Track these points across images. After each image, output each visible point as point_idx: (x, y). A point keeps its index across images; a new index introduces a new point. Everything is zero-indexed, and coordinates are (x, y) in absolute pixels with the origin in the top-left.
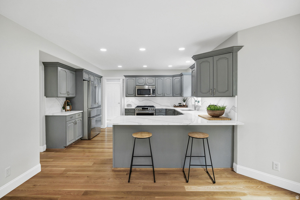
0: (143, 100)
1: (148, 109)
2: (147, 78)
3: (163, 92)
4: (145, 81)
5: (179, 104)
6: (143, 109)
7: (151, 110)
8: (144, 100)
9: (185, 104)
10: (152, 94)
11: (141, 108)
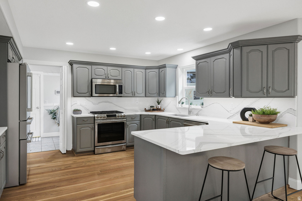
0: (99, 103)
1: (115, 116)
2: (109, 68)
3: (133, 91)
4: (106, 72)
5: (151, 107)
6: (108, 116)
7: (120, 117)
8: (101, 102)
9: (159, 108)
10: (118, 93)
11: (105, 115)
